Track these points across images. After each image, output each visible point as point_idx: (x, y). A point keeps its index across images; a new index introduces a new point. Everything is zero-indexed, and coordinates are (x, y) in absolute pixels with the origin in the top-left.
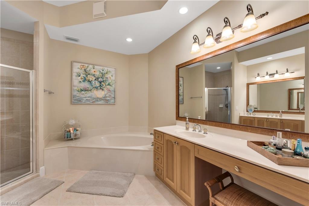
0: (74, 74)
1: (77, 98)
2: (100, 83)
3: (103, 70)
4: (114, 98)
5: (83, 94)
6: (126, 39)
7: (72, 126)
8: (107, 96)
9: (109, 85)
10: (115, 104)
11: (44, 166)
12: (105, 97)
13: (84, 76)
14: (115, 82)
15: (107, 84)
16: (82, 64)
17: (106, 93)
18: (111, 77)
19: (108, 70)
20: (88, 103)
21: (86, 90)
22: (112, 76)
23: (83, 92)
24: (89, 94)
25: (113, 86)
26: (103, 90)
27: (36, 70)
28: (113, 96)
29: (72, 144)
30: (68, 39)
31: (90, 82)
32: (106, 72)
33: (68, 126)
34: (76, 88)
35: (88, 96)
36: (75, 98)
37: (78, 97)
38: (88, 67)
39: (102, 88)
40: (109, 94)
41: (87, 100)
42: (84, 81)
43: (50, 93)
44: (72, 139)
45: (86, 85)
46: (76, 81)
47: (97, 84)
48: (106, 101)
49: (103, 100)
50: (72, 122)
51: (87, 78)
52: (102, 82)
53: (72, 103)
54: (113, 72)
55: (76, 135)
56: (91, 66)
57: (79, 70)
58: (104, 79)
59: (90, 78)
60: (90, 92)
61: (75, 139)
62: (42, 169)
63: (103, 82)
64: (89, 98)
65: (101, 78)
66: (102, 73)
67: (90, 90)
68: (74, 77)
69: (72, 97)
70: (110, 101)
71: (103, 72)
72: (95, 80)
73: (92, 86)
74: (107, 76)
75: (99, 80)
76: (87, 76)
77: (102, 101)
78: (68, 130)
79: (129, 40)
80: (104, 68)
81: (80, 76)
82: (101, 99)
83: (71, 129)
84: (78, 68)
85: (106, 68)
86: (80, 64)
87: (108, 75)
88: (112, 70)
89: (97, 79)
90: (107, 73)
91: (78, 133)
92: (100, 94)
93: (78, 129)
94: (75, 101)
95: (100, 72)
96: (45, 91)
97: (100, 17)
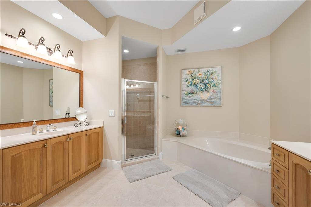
0: (183, 80)
1: (185, 101)
2: (205, 85)
3: (208, 72)
4: (221, 99)
5: (190, 97)
6: (232, 30)
7: (181, 125)
8: (212, 97)
9: (214, 85)
10: (221, 106)
11: (162, 152)
12: (210, 99)
13: (191, 80)
14: (222, 82)
15: (212, 85)
16: (189, 70)
17: (211, 94)
18: (216, 78)
19: (213, 70)
20: (194, 105)
21: (192, 93)
22: (218, 76)
23: (190, 95)
24: (194, 97)
25: (220, 86)
26: (208, 91)
28: (219, 97)
29: (181, 140)
30: (178, 51)
31: (195, 85)
32: (211, 73)
33: (178, 124)
34: (184, 92)
35: (194, 99)
36: (183, 101)
37: (186, 99)
38: (194, 71)
39: (207, 90)
40: (214, 95)
41: (193, 102)
42: (190, 85)
43: (167, 97)
44: (181, 136)
45: (193, 88)
46: (185, 85)
47: (203, 86)
48: (211, 103)
49: (208, 102)
50: (181, 121)
51: (193, 82)
52: (207, 83)
53: (182, 105)
54: (220, 71)
55: (184, 133)
56: (197, 70)
57: (187, 76)
58: (209, 81)
59: (196, 81)
60: (195, 94)
61: (183, 136)
62: (161, 153)
63: (208, 83)
64: (195, 101)
65: (206, 79)
66: (207, 75)
67: (196, 93)
68: (183, 83)
69: (182, 99)
70: (215, 103)
71: (208, 73)
72: (201, 82)
73: (197, 88)
74: (212, 77)
75: (204, 82)
76: (193, 79)
77: (207, 103)
78: (178, 128)
79: (237, 29)
80: (209, 70)
81: (187, 81)
82: (206, 101)
83: (180, 127)
84: (186, 74)
85: (211, 69)
86: (187, 70)
87: (214, 76)
88: (218, 69)
89: (202, 81)
90: (212, 74)
91: (185, 131)
92: (205, 96)
93: (185, 128)
94: (184, 103)
95: (205, 74)
96: (163, 96)
97: (201, 19)
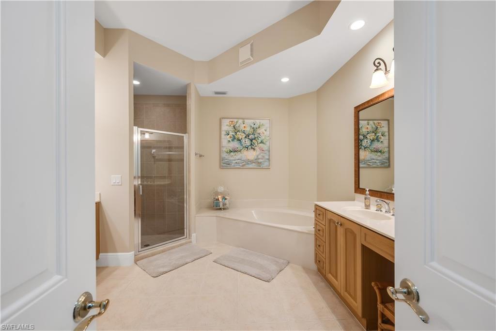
0: (223, 133)
1: (226, 161)
2: (251, 141)
3: (254, 124)
4: (269, 159)
5: (232, 156)
6: (280, 80)
7: (221, 193)
8: (259, 157)
9: (262, 142)
10: (269, 168)
11: (195, 233)
12: (257, 159)
13: (233, 134)
14: (270, 138)
15: (259, 141)
16: (231, 120)
17: (258, 153)
18: (264, 133)
19: (260, 123)
20: (237, 166)
21: (235, 151)
22: (266, 131)
23: (232, 154)
24: (238, 156)
25: (268, 143)
26: (254, 149)
27: (188, 133)
28: (267, 157)
29: (221, 214)
30: (217, 93)
31: (239, 140)
32: (258, 126)
33: (217, 193)
34: (224, 149)
35: (238, 158)
36: (223, 161)
37: (226, 159)
38: (237, 122)
39: (253, 147)
40: (262, 154)
41: (236, 163)
42: (233, 140)
43: (201, 156)
44: (220, 209)
45: (235, 145)
46: (225, 139)
47: (248, 143)
48: (257, 163)
49: (254, 162)
50: (221, 189)
51: (236, 136)
52: (253, 139)
53: (221, 167)
54: (267, 125)
55: (224, 204)
56: (240, 121)
57: (228, 127)
58: (256, 136)
59: (240, 135)
60: (239, 152)
61: (224, 209)
62: (194, 235)
63: (255, 139)
64: (238, 161)
65: (252, 134)
66: (253, 128)
67: (240, 151)
68: (223, 136)
69: (221, 159)
70: (263, 164)
71: (255, 126)
72: (246, 137)
73: (242, 145)
74: (259, 131)
75: (250, 137)
76: (236, 133)
77: (254, 164)
78: (217, 198)
79: (285, 80)
80: (256, 122)
81: (228, 134)
82: (252, 162)
83: (220, 197)
84: (227, 125)
85: (258, 121)
86: (229, 120)
87: (261, 130)
88: (266, 122)
89: (247, 136)
90: (259, 128)
91: (227, 201)
92: (251, 155)
93: (226, 197)
94: (225, 164)
95: (251, 126)
96: (196, 155)
97: (247, 63)
